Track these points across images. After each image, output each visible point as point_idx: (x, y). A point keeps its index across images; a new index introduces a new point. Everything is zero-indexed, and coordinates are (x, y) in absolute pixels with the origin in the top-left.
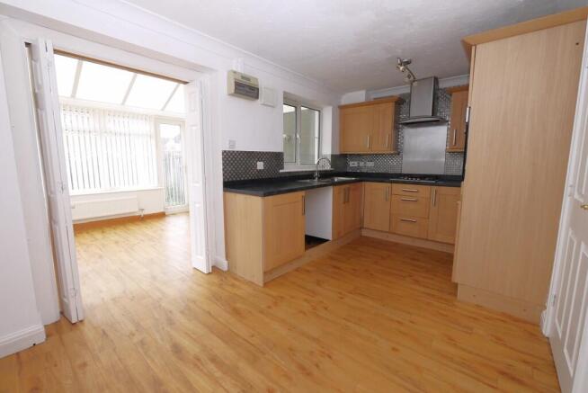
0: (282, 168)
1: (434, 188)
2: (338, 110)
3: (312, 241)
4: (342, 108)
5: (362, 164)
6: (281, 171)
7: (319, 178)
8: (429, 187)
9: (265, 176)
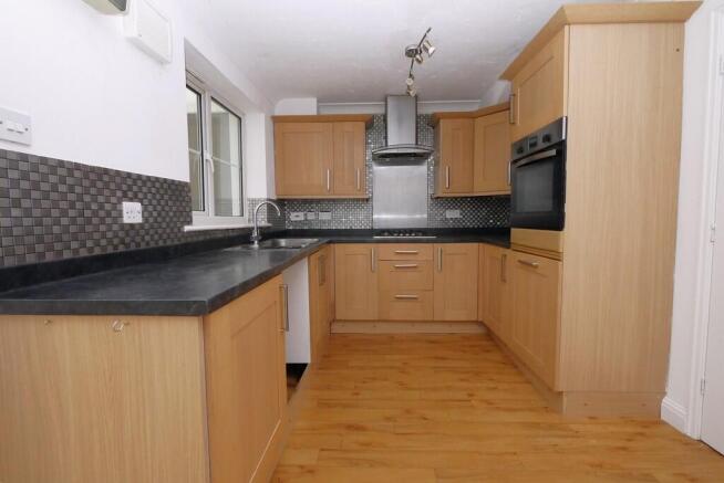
0: (190, 223)
1: (439, 246)
2: (271, 123)
3: (295, 371)
4: (277, 121)
5: (311, 216)
6: (187, 228)
7: (260, 241)
8: (430, 245)
9: (149, 242)
